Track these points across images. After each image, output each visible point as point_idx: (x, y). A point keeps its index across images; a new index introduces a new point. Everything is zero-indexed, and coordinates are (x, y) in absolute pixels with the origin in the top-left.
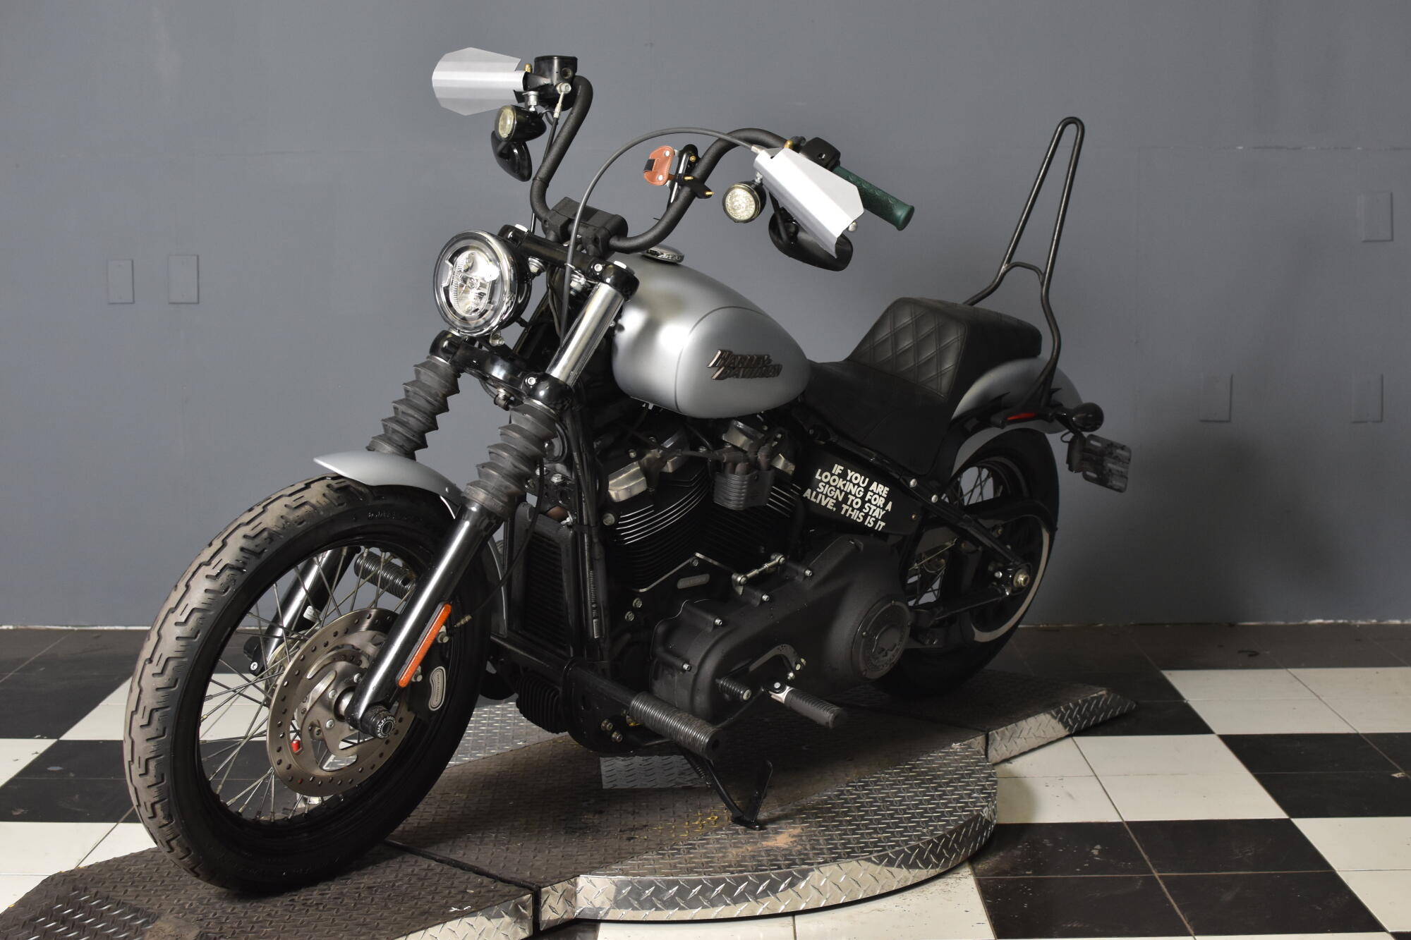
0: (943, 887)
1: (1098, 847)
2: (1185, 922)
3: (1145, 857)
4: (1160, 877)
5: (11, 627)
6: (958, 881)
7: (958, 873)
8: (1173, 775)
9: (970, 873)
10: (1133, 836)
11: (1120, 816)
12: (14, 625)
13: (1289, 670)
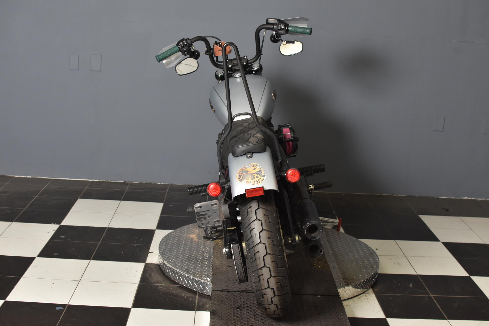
0: (365, 297)
1: (411, 284)
2: (444, 314)
3: (427, 289)
4: (433, 296)
5: (30, 177)
6: (370, 295)
7: (369, 292)
8: (430, 257)
9: (373, 292)
10: (421, 280)
11: (416, 272)
12: (31, 176)
13: (460, 217)
